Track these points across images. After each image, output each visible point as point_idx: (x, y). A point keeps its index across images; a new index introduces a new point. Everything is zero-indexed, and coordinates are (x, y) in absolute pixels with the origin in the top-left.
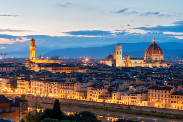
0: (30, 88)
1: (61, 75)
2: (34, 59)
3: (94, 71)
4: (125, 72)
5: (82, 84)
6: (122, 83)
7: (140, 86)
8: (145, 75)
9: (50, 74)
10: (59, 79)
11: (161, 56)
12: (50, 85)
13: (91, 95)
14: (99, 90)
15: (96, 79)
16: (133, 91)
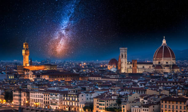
0: (28, 99)
1: (61, 85)
2: (28, 65)
3: (97, 79)
4: (133, 80)
5: (87, 95)
6: (131, 94)
7: (152, 97)
8: (156, 83)
9: (48, 83)
10: (61, 89)
11: (173, 60)
12: (51, 96)
13: (98, 107)
14: (106, 101)
15: (102, 88)
16: (144, 103)
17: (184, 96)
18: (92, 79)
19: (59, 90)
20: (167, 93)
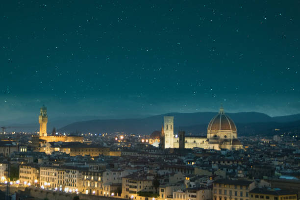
0: (38, 177)
1: (83, 160)
2: (46, 135)
3: (133, 154)
4: (179, 157)
5: (114, 174)
6: (173, 174)
7: (201, 179)
8: (209, 161)
9: (68, 158)
10: (80, 165)
11: (233, 133)
12: (67, 174)
13: (127, 190)
14: (139, 182)
15: (136, 166)
16: (190, 186)
17: (245, 178)
18: (126, 154)
19: (78, 166)
20: (223, 173)
